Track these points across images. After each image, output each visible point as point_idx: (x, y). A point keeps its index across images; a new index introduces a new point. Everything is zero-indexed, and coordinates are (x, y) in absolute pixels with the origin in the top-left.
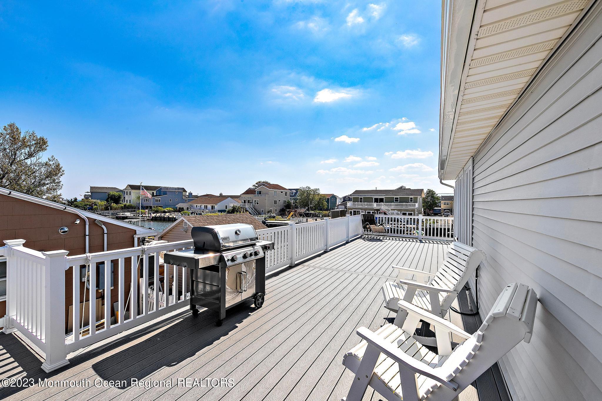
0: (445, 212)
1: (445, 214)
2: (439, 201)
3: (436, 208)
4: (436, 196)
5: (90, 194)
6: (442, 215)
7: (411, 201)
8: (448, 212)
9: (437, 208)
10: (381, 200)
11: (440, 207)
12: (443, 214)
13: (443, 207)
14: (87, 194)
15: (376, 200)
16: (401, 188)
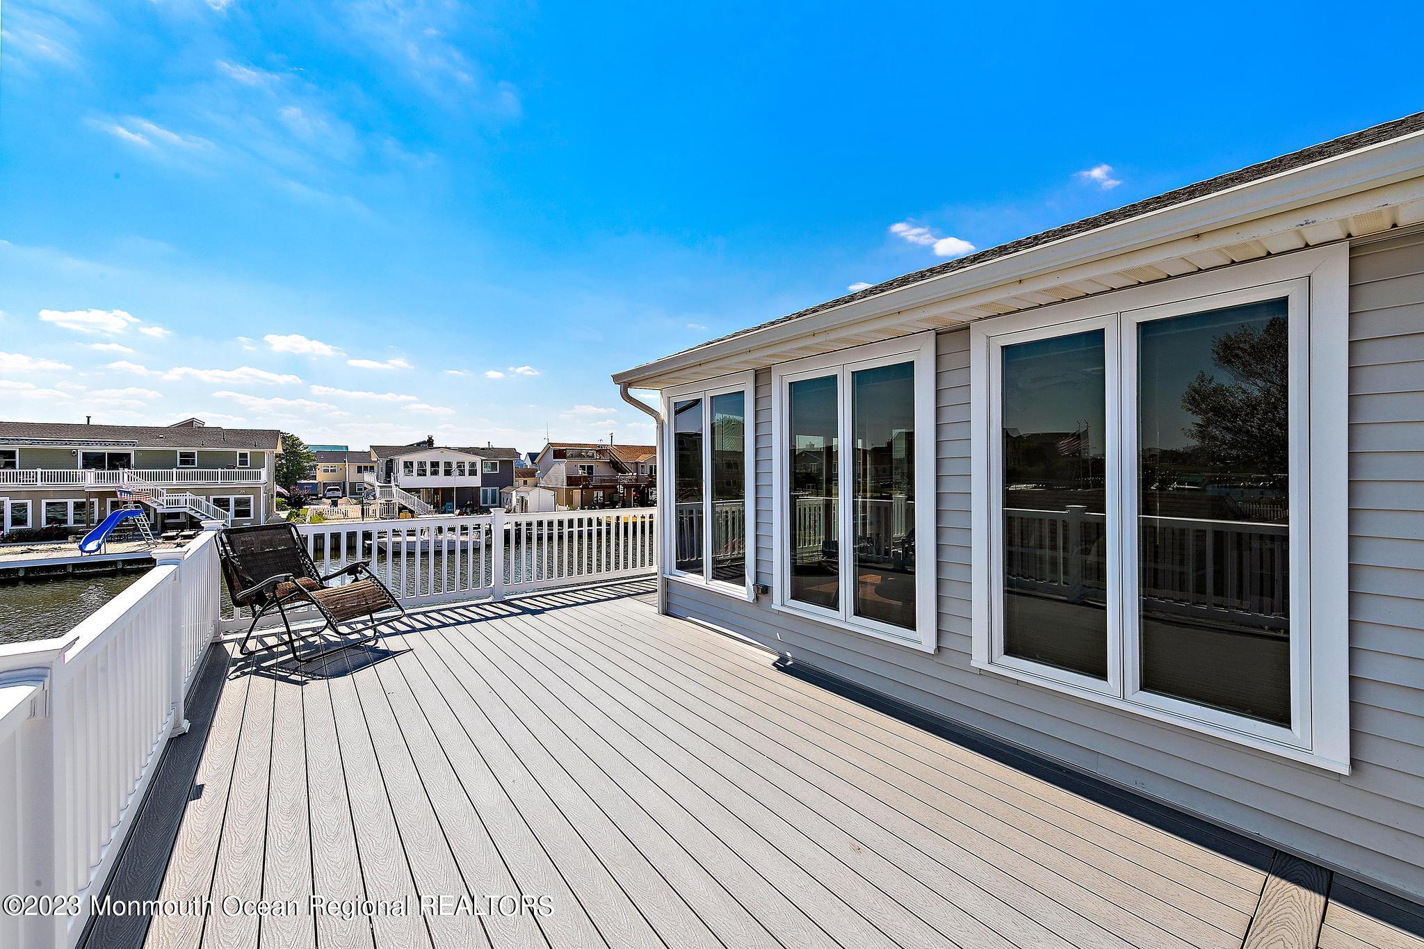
0: (329, 490)
1: (328, 496)
2: (311, 464)
3: (303, 481)
4: (305, 451)
6: (321, 498)
7: (243, 463)
8: (337, 490)
9: (306, 481)
10: (119, 461)
11: (314, 478)
12: (321, 495)
13: (321, 477)
15: (93, 461)
16: (190, 423)
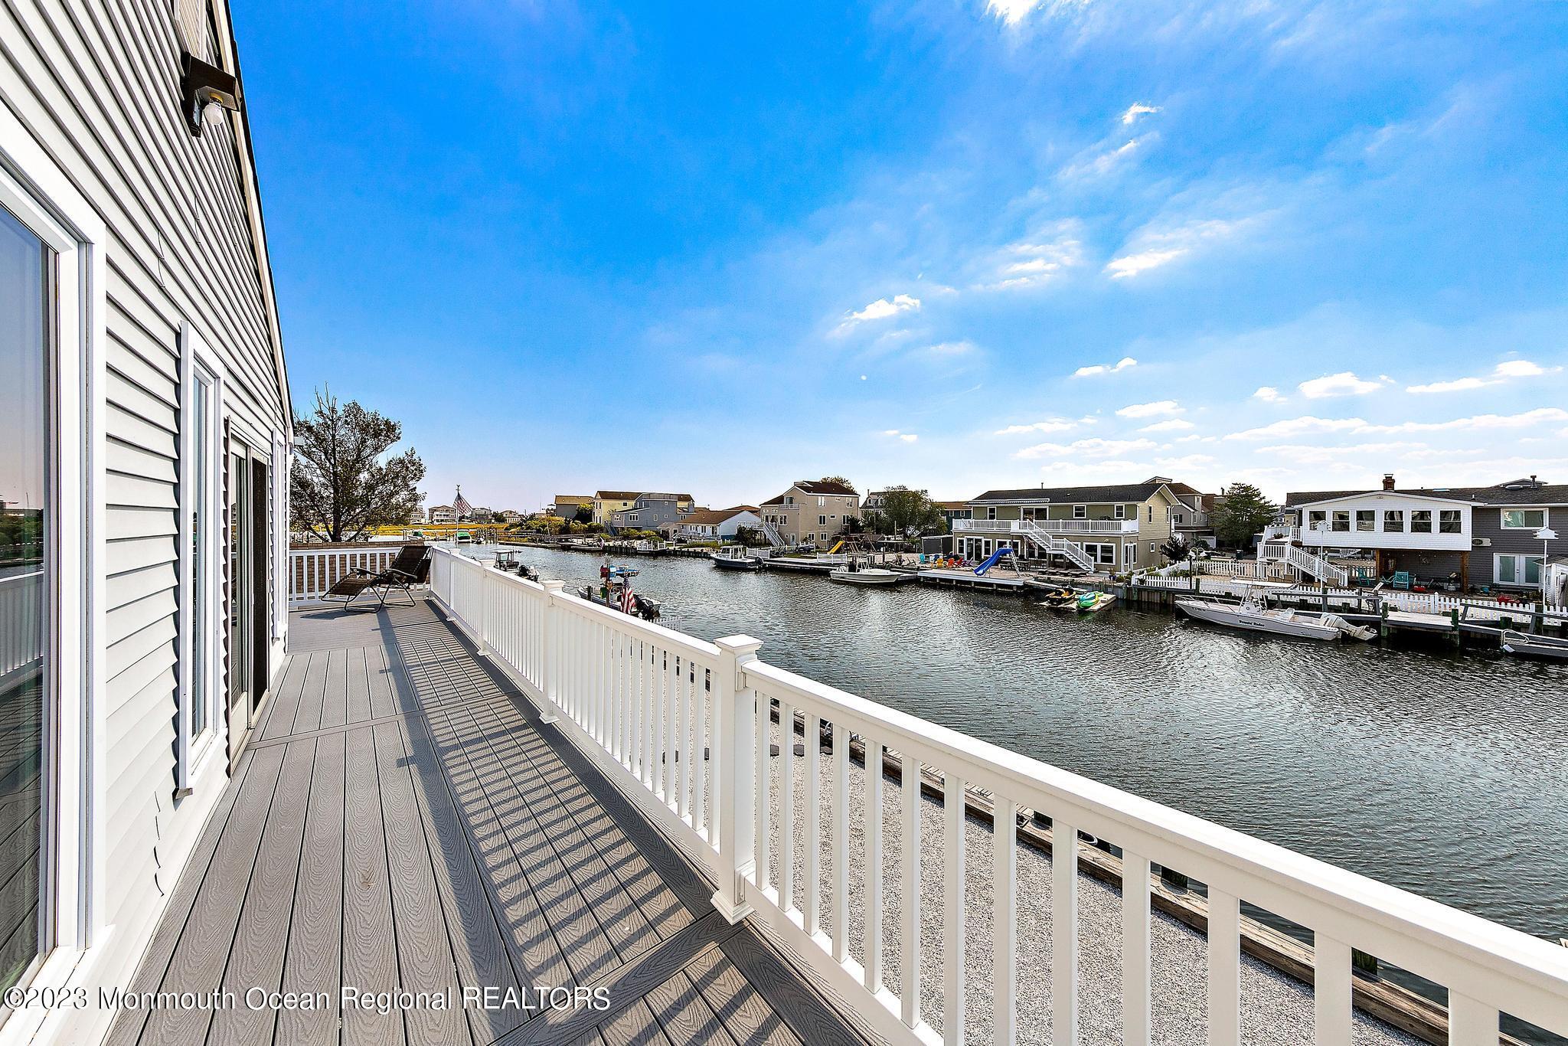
5: (554, 508)
7: (1119, 514)
10: (1041, 514)
14: (550, 507)
15: (1028, 514)
